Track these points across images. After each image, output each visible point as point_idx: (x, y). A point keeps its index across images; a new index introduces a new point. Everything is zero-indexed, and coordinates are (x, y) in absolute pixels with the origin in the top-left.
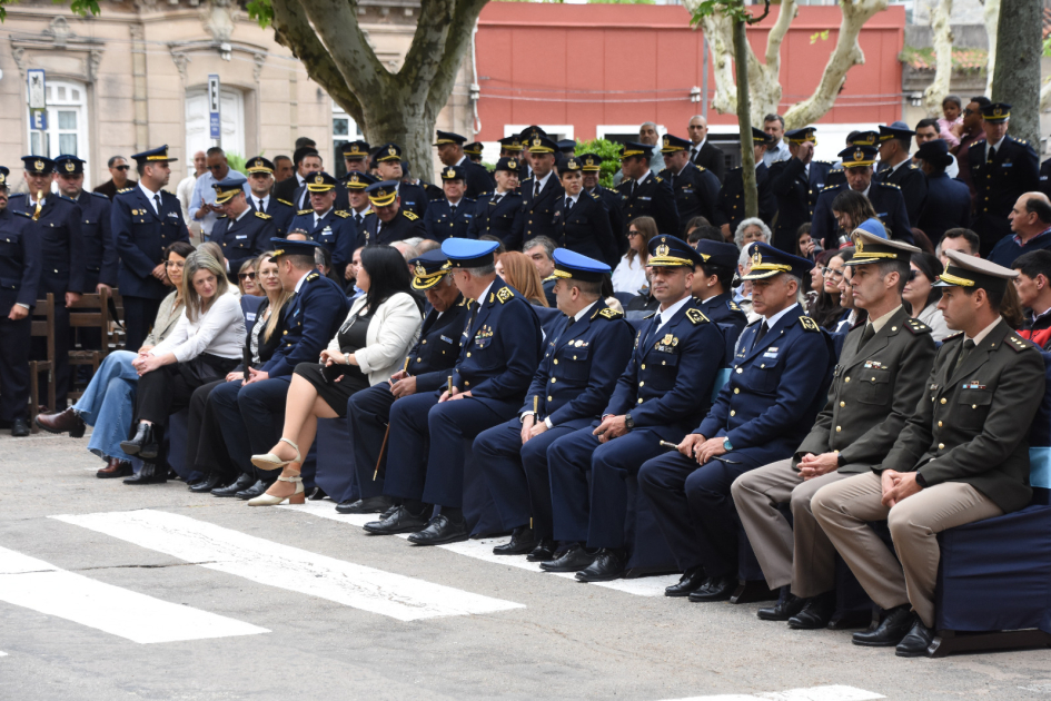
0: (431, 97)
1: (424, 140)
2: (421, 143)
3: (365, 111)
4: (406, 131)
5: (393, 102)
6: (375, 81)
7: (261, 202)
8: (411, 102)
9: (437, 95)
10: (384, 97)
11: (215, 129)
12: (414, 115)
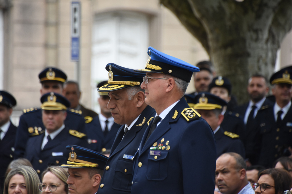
0: (275, 22)
1: (266, 64)
2: (263, 67)
3: (210, 36)
4: (248, 55)
5: (237, 27)
6: (220, 8)
7: (107, 122)
8: (255, 27)
9: (282, 21)
10: (228, 23)
11: (75, 53)
12: (257, 40)
